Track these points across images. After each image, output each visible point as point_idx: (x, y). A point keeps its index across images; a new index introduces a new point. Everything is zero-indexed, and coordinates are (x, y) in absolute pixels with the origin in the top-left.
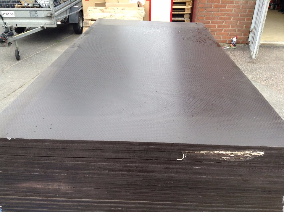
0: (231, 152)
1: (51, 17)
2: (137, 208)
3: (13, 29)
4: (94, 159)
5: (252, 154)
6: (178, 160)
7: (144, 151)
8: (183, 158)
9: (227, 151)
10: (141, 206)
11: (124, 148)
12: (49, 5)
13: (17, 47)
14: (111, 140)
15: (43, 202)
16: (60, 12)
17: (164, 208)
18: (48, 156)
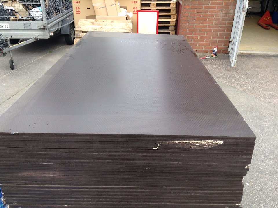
0: (196, 141)
1: (44, 29)
2: (121, 192)
3: (8, 40)
4: (84, 150)
5: (214, 143)
6: (154, 149)
7: (126, 142)
8: (158, 147)
9: (193, 140)
10: (124, 190)
11: (109, 139)
12: (42, 18)
13: (12, 57)
14: (98, 133)
15: (40, 189)
16: (53, 24)
17: (144, 192)
18: (45, 147)
